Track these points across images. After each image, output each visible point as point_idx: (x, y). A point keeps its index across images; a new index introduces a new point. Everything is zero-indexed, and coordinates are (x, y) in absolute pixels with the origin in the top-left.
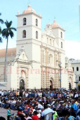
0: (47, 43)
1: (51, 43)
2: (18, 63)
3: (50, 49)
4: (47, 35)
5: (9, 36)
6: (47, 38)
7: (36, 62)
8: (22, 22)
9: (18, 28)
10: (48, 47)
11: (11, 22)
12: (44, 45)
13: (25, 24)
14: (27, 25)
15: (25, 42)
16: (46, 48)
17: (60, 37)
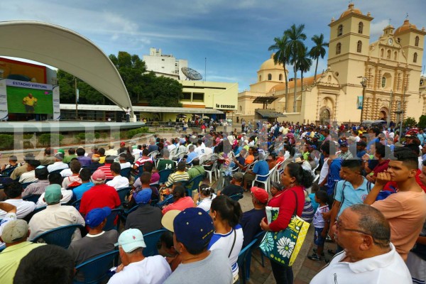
0: (380, 57)
1: (389, 56)
2: (318, 88)
3: (384, 66)
4: (381, 45)
5: (320, 57)
6: (382, 50)
7: (353, 85)
8: (336, 33)
9: (331, 42)
10: (381, 62)
11: (322, 36)
12: (372, 60)
13: (341, 34)
14: (343, 34)
15: (341, 59)
16: (376, 65)
17: (413, 45)
